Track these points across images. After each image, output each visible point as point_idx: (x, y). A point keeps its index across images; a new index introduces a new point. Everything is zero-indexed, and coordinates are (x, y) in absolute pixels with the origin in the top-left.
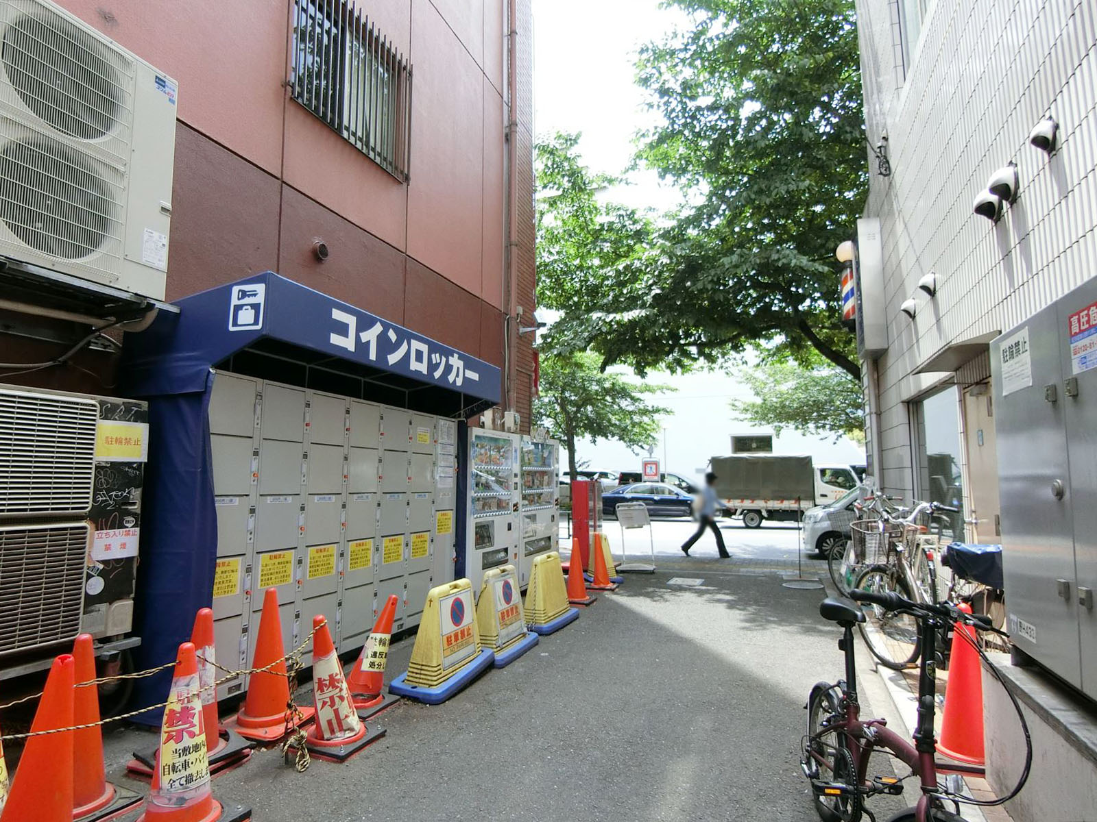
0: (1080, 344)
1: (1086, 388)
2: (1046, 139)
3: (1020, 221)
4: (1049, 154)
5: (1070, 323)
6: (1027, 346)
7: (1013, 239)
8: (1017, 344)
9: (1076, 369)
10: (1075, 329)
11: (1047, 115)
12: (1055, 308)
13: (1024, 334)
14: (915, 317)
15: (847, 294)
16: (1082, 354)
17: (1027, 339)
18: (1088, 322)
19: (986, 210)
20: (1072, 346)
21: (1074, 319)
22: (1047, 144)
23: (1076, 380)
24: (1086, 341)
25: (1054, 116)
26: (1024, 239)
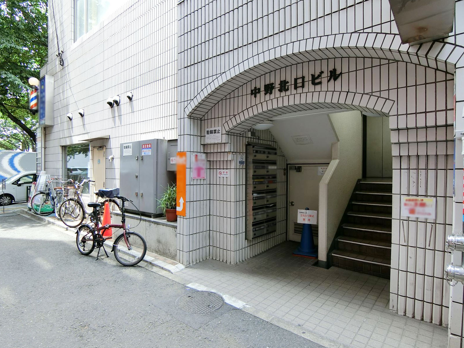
0: (144, 150)
1: (144, 158)
2: (130, 97)
3: (119, 111)
4: (130, 100)
5: (143, 146)
6: (131, 147)
7: (117, 114)
8: (129, 146)
9: (143, 154)
10: (144, 147)
11: (131, 91)
12: (139, 142)
13: (131, 145)
14: (72, 120)
15: (33, 98)
16: (145, 152)
17: (131, 146)
18: (146, 147)
19: (110, 104)
20: (143, 150)
21: (144, 146)
22: (130, 98)
23: (143, 156)
24: (146, 150)
25: (132, 93)
26: (120, 116)
